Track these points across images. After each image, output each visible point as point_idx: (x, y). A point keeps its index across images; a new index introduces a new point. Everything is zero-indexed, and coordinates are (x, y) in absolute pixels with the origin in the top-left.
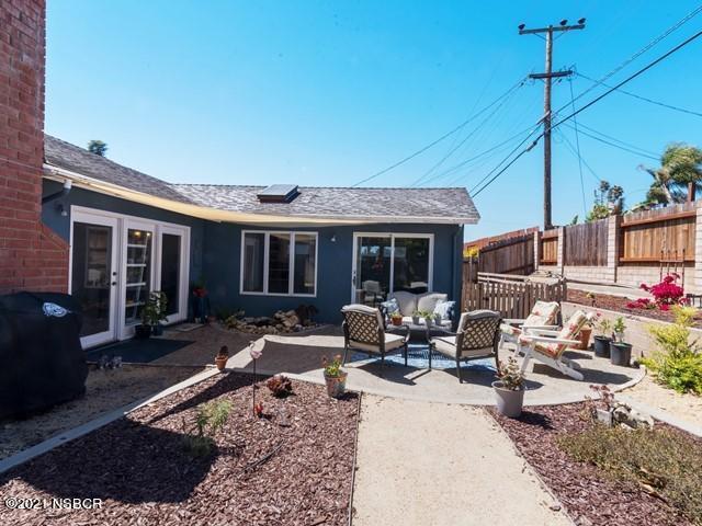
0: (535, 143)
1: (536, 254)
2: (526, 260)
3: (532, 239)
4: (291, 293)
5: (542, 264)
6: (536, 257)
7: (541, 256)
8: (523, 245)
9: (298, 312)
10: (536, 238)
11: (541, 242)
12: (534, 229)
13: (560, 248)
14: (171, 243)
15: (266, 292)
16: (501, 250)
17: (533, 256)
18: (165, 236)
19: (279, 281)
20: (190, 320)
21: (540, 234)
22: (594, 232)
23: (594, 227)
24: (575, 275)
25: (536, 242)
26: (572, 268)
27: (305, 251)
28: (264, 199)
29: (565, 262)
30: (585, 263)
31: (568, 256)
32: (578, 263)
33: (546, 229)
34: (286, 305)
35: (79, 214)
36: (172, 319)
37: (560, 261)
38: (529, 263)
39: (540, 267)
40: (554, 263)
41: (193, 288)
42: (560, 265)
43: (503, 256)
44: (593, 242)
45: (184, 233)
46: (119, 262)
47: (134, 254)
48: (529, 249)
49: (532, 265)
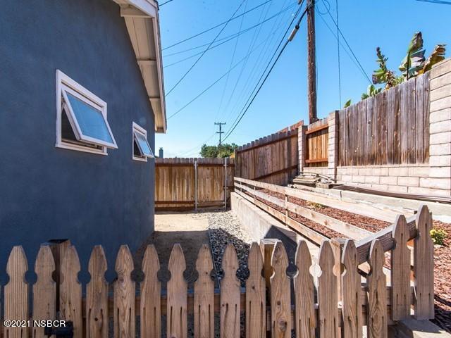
0: (297, 27)
1: (300, 153)
2: (290, 161)
3: (296, 136)
5: (307, 165)
6: (300, 157)
7: (306, 156)
8: (286, 142)
10: (300, 134)
11: (306, 138)
12: (298, 124)
13: (332, 141)
16: (261, 149)
17: (298, 156)
21: (305, 128)
22: (391, 106)
23: (390, 99)
24: (356, 179)
25: (300, 139)
26: (351, 169)
29: (339, 160)
30: (373, 160)
31: (343, 152)
32: (359, 160)
33: (311, 122)
37: (332, 159)
38: (293, 164)
39: (306, 170)
40: (324, 163)
42: (332, 165)
43: (264, 157)
44: (390, 124)
48: (293, 148)
49: (297, 167)
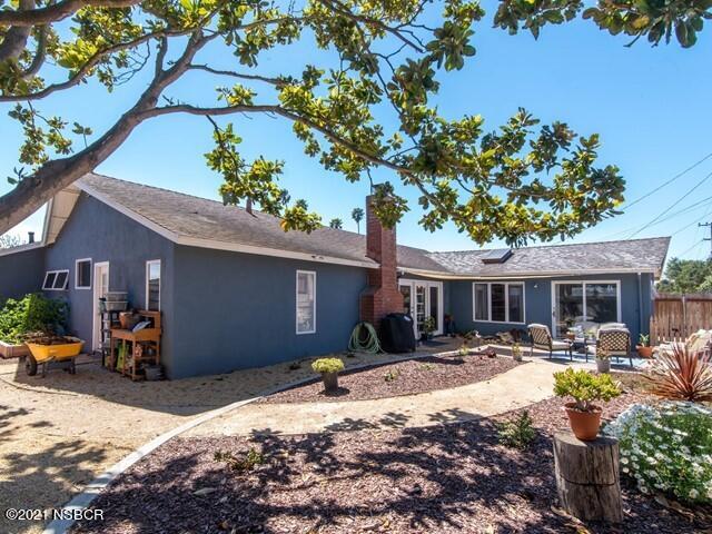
4: (507, 321)
9: (512, 333)
14: (434, 291)
15: (490, 320)
18: (432, 288)
19: (498, 314)
20: (445, 334)
27: (516, 292)
28: (487, 262)
34: (504, 329)
35: (402, 282)
36: (436, 333)
41: (445, 317)
45: (440, 286)
46: (414, 303)
47: (420, 299)
